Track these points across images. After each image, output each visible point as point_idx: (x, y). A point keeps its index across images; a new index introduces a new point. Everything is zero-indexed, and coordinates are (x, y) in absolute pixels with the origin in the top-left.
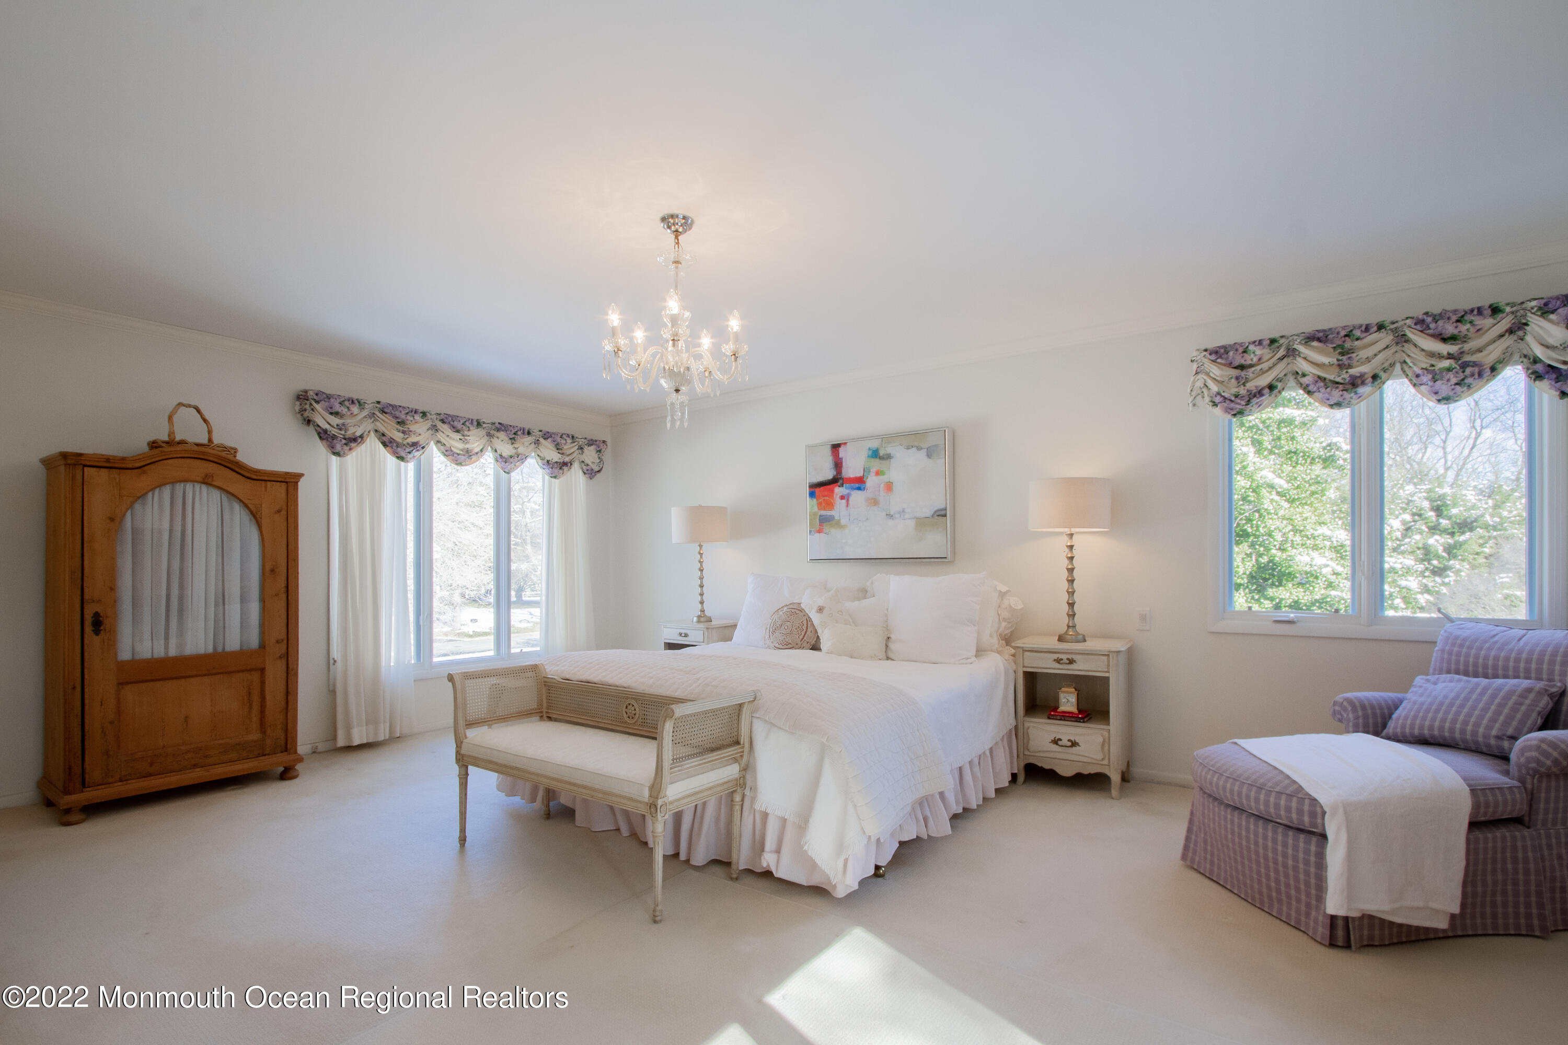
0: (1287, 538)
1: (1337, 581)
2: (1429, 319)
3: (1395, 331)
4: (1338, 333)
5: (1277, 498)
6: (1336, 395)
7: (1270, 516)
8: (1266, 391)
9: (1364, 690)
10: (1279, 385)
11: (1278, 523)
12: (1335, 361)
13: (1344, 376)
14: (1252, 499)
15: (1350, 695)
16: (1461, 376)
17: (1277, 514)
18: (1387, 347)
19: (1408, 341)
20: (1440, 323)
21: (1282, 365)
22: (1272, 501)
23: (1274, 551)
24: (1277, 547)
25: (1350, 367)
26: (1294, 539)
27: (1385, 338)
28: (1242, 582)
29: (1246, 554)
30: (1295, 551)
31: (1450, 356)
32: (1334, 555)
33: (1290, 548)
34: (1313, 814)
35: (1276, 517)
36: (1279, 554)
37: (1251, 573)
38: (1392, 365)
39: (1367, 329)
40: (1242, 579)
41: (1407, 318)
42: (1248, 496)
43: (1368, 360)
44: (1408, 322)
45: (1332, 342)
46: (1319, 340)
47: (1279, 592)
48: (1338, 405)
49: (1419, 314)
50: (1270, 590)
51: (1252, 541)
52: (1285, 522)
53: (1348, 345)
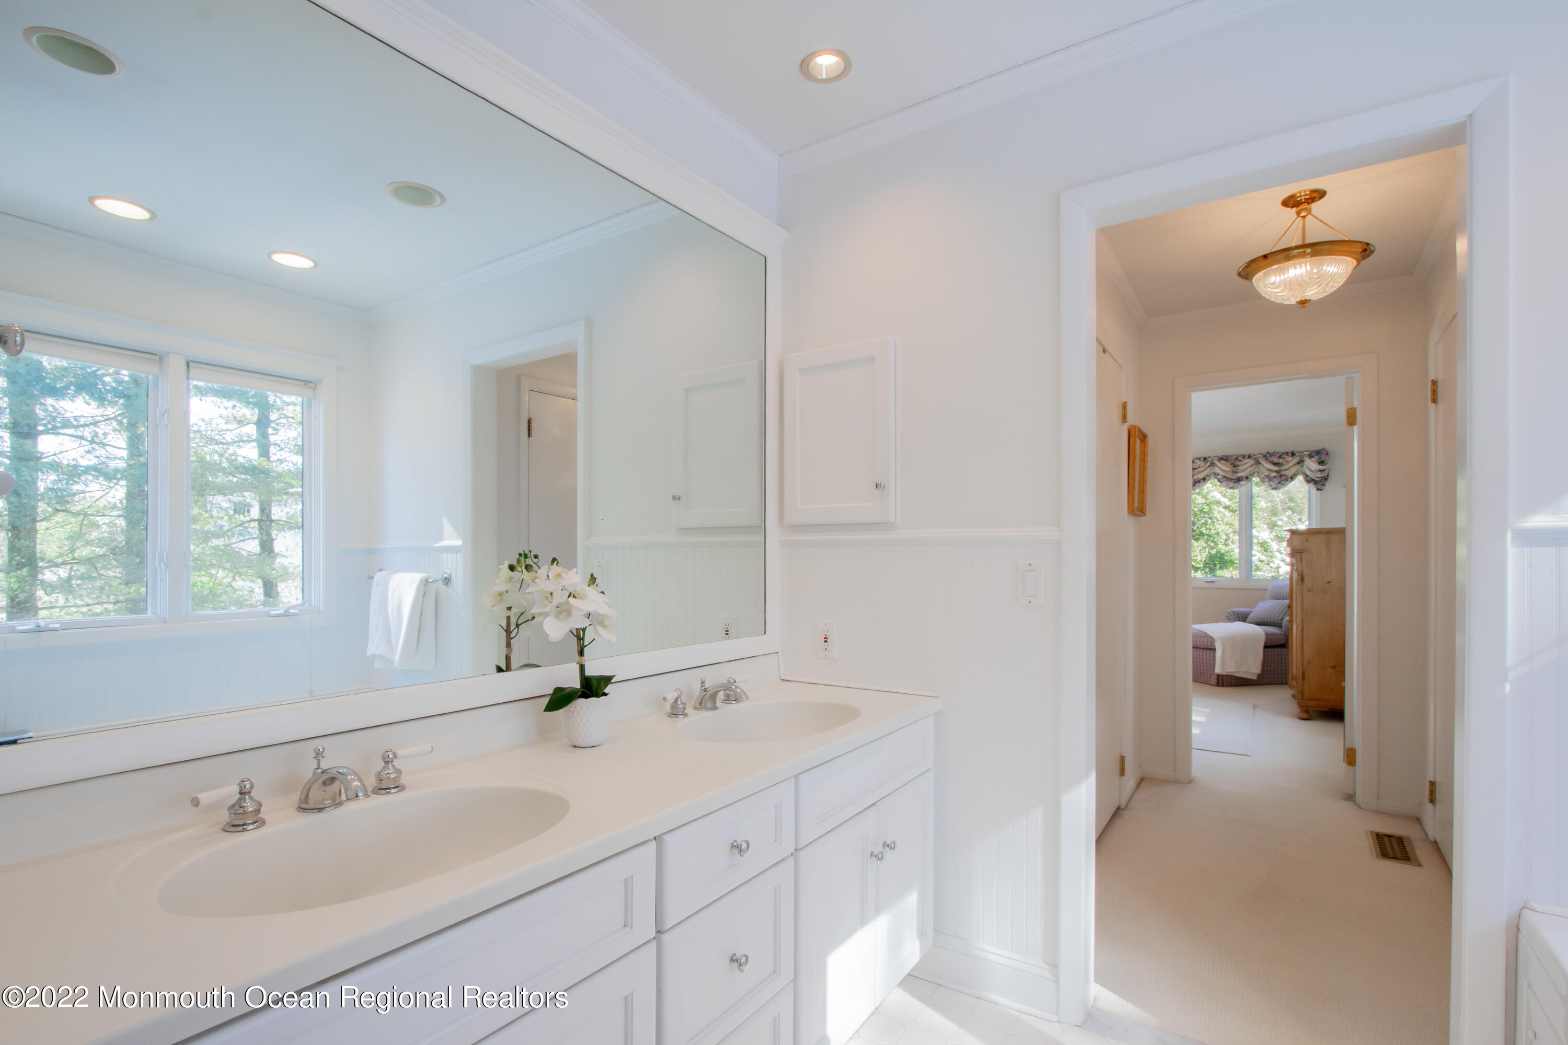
0: (1229, 538)
1: (1262, 566)
2: (1268, 456)
3: (1255, 459)
4: (1232, 458)
5: (1222, 510)
6: (1231, 484)
7: (1218, 522)
8: (1202, 481)
9: (1241, 607)
10: (1208, 478)
11: (1223, 527)
12: (1230, 470)
13: (1234, 477)
14: (1206, 511)
15: (1234, 610)
16: (1280, 480)
17: (1223, 521)
18: (1252, 465)
19: (1260, 463)
20: (1272, 457)
21: (1209, 469)
22: (1219, 512)
23: (1220, 546)
24: (1223, 543)
25: (1237, 473)
26: (1234, 538)
27: (1251, 462)
28: (1200, 566)
29: (1203, 547)
30: (1234, 545)
31: (1276, 471)
32: (1260, 549)
33: (1231, 544)
34: (1212, 642)
35: (1222, 523)
36: (1224, 547)
37: (1205, 560)
38: (1254, 473)
39: (1244, 457)
40: (1200, 564)
41: (1260, 454)
42: (1204, 508)
43: (1244, 470)
44: (1260, 455)
45: (1229, 461)
46: (1224, 460)
47: (1224, 573)
48: (1232, 488)
49: (1264, 452)
50: (1218, 571)
51: (1207, 539)
52: (1228, 526)
53: (1236, 464)
